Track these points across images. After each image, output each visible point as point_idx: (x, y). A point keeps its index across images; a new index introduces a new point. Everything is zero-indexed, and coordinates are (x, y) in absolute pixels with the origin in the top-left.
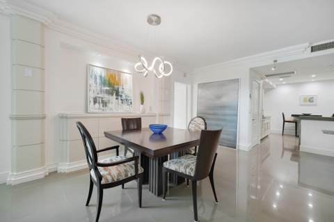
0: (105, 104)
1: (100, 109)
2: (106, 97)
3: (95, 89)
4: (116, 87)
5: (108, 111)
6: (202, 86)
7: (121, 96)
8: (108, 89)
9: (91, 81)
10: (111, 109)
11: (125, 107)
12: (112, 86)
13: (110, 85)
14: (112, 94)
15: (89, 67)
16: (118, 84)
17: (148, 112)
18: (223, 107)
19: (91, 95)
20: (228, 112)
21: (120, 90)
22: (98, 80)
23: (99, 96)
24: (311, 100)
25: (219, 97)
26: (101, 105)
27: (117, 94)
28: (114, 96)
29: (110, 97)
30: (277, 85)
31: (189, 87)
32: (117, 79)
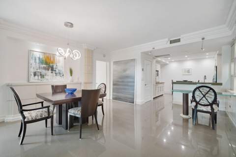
0: (42, 76)
1: (38, 79)
2: (44, 72)
3: (35, 66)
4: (51, 65)
5: (45, 81)
6: (116, 63)
7: (55, 71)
8: (45, 66)
9: (32, 61)
10: (47, 80)
11: (58, 78)
12: (48, 64)
13: (46, 63)
14: (48, 70)
15: (30, 51)
16: (53, 63)
17: (75, 81)
18: (127, 77)
19: (32, 70)
20: (129, 80)
21: (54, 67)
22: (37, 61)
23: (38, 71)
24: (188, 71)
25: (125, 71)
26: (40, 77)
27: (52, 69)
28: (50, 71)
29: (47, 71)
30: (169, 62)
31: (108, 63)
32: (52, 59)
